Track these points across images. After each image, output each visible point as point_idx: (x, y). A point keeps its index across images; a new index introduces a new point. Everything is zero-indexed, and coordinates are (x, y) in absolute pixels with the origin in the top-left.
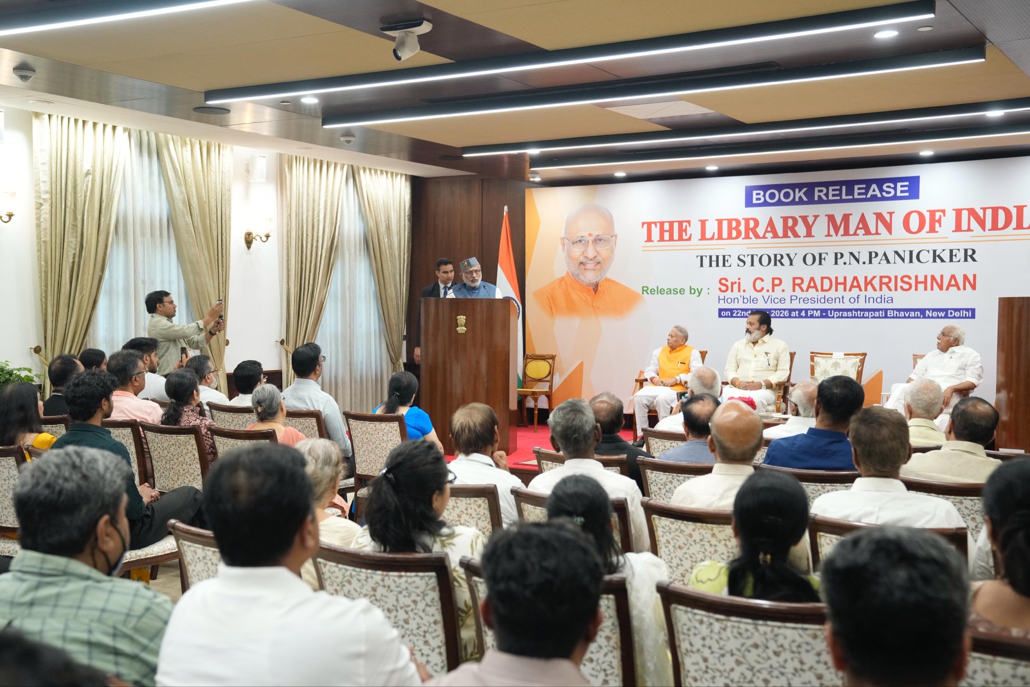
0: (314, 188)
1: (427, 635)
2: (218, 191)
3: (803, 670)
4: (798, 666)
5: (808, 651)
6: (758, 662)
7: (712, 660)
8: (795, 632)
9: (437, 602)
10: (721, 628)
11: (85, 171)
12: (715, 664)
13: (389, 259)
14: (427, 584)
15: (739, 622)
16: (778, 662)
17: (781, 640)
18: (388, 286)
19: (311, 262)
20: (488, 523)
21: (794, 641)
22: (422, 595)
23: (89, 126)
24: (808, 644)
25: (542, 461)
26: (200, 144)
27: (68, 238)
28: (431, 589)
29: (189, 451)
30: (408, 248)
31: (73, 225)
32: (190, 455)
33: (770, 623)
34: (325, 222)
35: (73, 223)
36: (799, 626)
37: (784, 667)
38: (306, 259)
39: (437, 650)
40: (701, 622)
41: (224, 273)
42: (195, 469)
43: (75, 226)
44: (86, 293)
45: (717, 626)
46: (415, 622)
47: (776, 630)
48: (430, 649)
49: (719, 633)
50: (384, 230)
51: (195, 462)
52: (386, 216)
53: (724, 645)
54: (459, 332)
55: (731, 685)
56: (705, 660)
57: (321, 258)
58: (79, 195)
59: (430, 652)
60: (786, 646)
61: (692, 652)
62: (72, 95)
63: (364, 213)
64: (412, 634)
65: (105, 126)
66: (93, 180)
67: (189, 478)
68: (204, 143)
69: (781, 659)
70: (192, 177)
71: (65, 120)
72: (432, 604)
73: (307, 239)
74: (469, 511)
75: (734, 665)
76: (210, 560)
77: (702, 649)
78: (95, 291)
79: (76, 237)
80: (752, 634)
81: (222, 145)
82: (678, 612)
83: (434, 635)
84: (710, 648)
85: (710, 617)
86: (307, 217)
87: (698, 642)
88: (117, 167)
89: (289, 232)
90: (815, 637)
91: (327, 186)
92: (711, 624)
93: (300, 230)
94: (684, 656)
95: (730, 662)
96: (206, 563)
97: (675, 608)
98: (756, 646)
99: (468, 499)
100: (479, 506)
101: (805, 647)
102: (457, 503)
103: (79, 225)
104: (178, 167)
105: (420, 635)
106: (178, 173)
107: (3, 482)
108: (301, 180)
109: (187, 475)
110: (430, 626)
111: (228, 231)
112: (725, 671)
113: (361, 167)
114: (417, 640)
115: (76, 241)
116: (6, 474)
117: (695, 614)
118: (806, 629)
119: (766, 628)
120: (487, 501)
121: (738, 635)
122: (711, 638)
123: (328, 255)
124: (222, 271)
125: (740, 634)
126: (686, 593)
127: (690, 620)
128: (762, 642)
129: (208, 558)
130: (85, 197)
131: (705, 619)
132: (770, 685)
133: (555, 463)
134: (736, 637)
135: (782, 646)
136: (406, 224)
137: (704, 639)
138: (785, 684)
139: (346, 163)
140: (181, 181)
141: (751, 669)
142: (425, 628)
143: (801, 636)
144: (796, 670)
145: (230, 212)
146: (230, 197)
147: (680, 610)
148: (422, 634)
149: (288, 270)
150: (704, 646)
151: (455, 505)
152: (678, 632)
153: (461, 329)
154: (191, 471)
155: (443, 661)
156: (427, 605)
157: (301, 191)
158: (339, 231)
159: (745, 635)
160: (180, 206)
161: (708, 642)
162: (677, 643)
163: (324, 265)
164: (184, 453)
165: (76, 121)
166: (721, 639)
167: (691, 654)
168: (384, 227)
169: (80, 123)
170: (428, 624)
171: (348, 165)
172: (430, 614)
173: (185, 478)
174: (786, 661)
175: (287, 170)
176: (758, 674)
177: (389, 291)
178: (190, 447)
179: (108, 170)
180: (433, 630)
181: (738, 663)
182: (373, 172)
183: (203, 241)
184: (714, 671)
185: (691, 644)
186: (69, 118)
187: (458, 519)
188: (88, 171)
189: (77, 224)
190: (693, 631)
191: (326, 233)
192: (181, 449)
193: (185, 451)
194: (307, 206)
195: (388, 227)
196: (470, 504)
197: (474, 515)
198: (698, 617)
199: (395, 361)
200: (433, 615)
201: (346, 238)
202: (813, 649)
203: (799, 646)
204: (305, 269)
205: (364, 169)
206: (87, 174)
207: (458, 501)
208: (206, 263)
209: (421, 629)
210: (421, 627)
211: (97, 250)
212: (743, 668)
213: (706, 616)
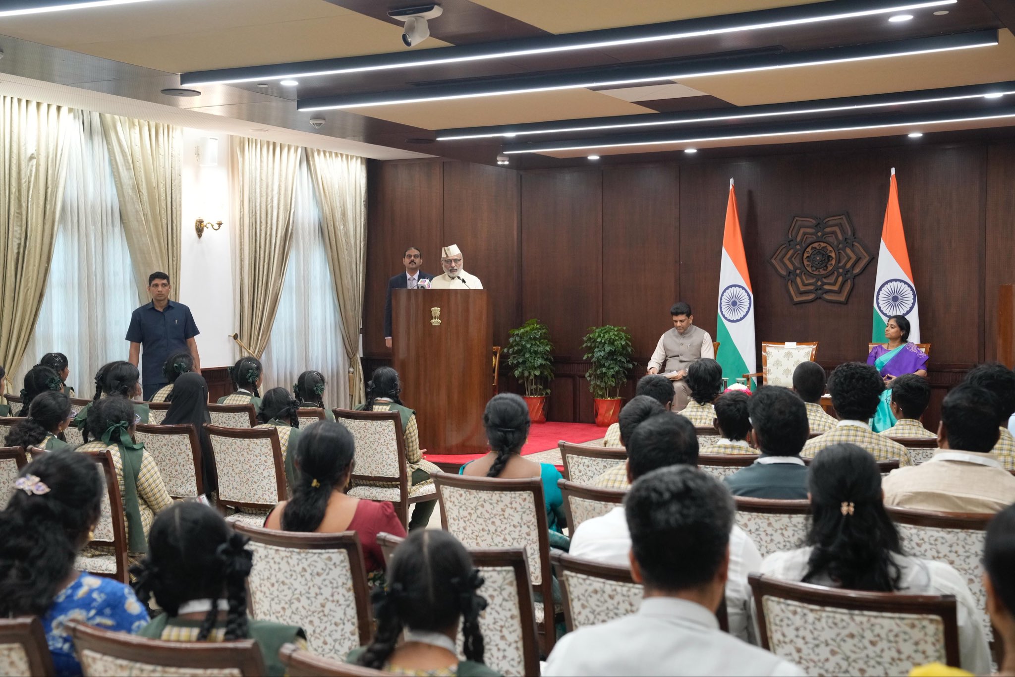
0: (267, 173)
1: (504, 630)
2: (167, 176)
3: (900, 660)
4: (895, 655)
5: (905, 640)
6: (854, 652)
7: (805, 650)
8: (892, 622)
9: (514, 596)
10: (816, 618)
11: (29, 155)
12: (809, 654)
13: (345, 247)
14: (504, 579)
15: (835, 612)
16: (875, 652)
17: (877, 630)
18: (344, 277)
19: (265, 252)
20: (534, 516)
21: (891, 631)
22: (499, 589)
23: (33, 106)
24: (905, 633)
25: (567, 455)
26: (149, 125)
27: (13, 226)
28: (507, 584)
29: (183, 451)
30: (364, 235)
31: (18, 213)
32: (184, 455)
33: (866, 613)
34: (279, 208)
35: (18, 211)
36: (897, 615)
37: (880, 657)
38: (260, 247)
39: (514, 645)
40: (795, 613)
41: (175, 263)
42: (189, 470)
43: (20, 214)
44: (32, 284)
45: (811, 617)
46: (492, 617)
47: (873, 620)
48: (506, 644)
49: (814, 623)
50: (339, 216)
51: (189, 463)
52: (342, 203)
53: (819, 636)
54: (433, 324)
55: (826, 675)
56: (799, 651)
57: (275, 247)
58: (23, 181)
59: (506, 647)
60: (883, 635)
61: (785, 642)
62: (13, 73)
63: (318, 199)
64: (489, 629)
65: (49, 106)
66: (38, 165)
67: (182, 480)
68: (153, 124)
69: (878, 649)
70: (141, 161)
71: (8, 100)
72: (509, 599)
73: (261, 226)
74: (514, 505)
75: (829, 655)
76: (273, 558)
77: (795, 640)
78: (42, 284)
79: (21, 226)
80: (848, 624)
81: (171, 126)
82: (770, 603)
83: (511, 629)
84: (804, 638)
85: (804, 607)
86: (261, 203)
87: (791, 633)
88: (62, 150)
89: (242, 219)
90: (913, 626)
91: (280, 170)
92: (805, 615)
93: (254, 217)
94: (776, 647)
95: (824, 652)
96: (268, 562)
97: (768, 599)
98: (852, 636)
99: (512, 492)
100: (525, 500)
101: (902, 636)
102: (501, 497)
103: (24, 213)
104: (127, 150)
105: (496, 630)
106: (126, 156)
107: (2, 485)
108: (254, 163)
109: (180, 476)
110: (506, 621)
111: (178, 219)
112: (819, 661)
113: (315, 149)
114: (494, 635)
115: (21, 230)
116: (5, 476)
117: (788, 605)
118: (903, 619)
119: (862, 618)
120: (532, 495)
121: (833, 625)
122: (805, 629)
123: (282, 244)
124: (173, 261)
125: (835, 624)
126: (780, 584)
127: (783, 611)
128: (858, 632)
129: (270, 556)
130: (29, 182)
131: (799, 610)
132: (867, 675)
133: (581, 457)
134: (830, 628)
135: (879, 636)
136: (362, 210)
137: (797, 629)
138: (882, 674)
139: (300, 145)
140: (130, 166)
141: (847, 659)
142: (502, 623)
143: (898, 625)
144: (893, 659)
145: (180, 198)
146: (180, 182)
147: (773, 601)
148: (499, 628)
149: (242, 260)
150: (797, 636)
151: (499, 499)
152: (770, 623)
153: (436, 322)
154: (185, 472)
155: (519, 656)
156: (504, 600)
157: (253, 176)
158: (294, 218)
159: (841, 625)
160: (129, 191)
161: (802, 633)
162: (769, 634)
163: (279, 254)
164: (177, 454)
165: (19, 100)
166: (815, 629)
167: (783, 644)
168: (339, 213)
169: (23, 103)
170: (504, 619)
171: (302, 147)
172: (507, 609)
173: (178, 479)
174: (882, 651)
175: (239, 153)
176: (853, 664)
177: (345, 281)
178: (183, 448)
179: (53, 154)
180: (509, 625)
181: (833, 653)
182: (327, 154)
183: (152, 229)
184: (807, 662)
185: (784, 635)
186: (12, 98)
187: (501, 513)
188: (33, 154)
189: (21, 212)
190: (786, 621)
191: (280, 220)
192: (174, 450)
193: (179, 451)
194: (261, 191)
195: (344, 214)
196: (515, 498)
197: (519, 509)
198: (791, 608)
199: (351, 355)
200: (510, 610)
201: (300, 226)
202: (910, 638)
203: (896, 636)
204: (259, 258)
205: (319, 151)
206: (31, 158)
207: (502, 495)
208: (156, 253)
209: (497, 624)
210: (497, 622)
211: (42, 240)
212: (838, 658)
213: (800, 607)
